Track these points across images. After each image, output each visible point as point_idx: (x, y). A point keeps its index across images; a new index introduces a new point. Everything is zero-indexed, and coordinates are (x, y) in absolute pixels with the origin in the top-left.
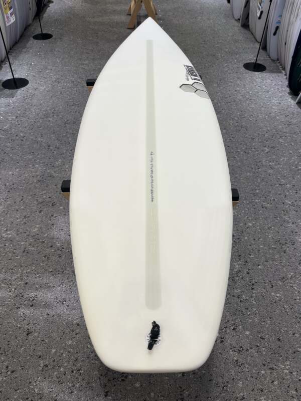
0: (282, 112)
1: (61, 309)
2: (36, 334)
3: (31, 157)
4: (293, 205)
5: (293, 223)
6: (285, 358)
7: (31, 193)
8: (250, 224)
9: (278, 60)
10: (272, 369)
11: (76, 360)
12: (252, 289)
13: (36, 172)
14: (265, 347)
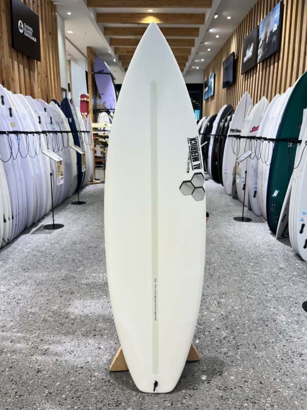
0: (265, 244)
1: (68, 357)
2: (45, 372)
3: (58, 266)
4: (274, 297)
5: (274, 308)
6: (266, 396)
7: (55, 286)
8: (237, 308)
9: (261, 215)
10: (255, 403)
11: (77, 390)
12: (238, 349)
13: (62, 274)
14: (249, 388)
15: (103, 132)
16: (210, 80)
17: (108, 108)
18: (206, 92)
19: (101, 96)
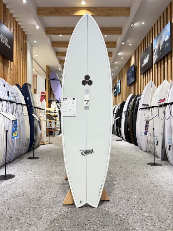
15: (54, 113)
16: (117, 85)
17: (57, 99)
18: (115, 92)
19: (54, 93)
